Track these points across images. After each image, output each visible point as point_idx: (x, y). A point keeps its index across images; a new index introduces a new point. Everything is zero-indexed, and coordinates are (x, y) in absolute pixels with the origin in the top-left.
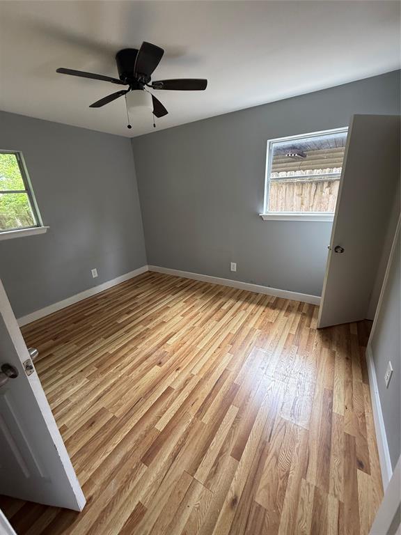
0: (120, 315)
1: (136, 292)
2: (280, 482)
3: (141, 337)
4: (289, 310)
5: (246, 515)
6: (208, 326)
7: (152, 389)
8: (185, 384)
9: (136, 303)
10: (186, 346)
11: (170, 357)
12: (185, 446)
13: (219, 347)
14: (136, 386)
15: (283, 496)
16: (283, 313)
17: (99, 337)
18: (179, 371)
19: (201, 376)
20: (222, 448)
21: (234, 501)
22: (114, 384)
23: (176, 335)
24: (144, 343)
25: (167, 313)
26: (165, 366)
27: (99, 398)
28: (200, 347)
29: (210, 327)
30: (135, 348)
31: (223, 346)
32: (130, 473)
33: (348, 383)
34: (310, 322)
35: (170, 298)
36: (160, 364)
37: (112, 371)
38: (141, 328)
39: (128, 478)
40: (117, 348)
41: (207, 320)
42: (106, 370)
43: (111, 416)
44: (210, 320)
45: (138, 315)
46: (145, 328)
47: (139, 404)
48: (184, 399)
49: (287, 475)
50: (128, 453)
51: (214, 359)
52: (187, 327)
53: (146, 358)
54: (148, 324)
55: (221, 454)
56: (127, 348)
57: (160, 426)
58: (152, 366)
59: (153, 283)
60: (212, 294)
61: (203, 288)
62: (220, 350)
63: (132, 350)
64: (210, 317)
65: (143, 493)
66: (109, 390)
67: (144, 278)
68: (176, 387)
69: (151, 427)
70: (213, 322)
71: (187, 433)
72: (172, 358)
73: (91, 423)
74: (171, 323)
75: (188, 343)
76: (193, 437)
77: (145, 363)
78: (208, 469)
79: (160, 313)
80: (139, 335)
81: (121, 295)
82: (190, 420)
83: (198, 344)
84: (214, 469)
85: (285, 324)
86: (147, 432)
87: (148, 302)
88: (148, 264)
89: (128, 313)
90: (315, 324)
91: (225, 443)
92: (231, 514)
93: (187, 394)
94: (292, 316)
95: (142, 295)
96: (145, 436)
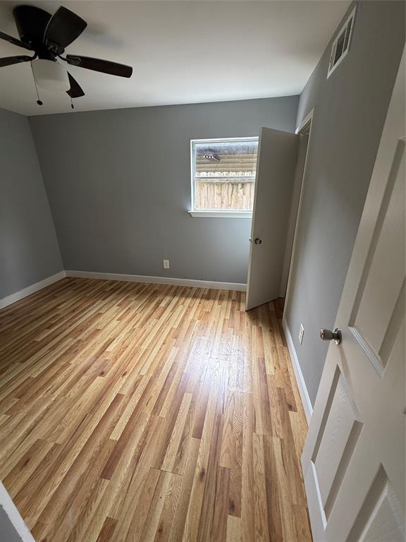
0: (38, 332)
1: (54, 303)
2: (237, 442)
3: (73, 351)
4: (221, 299)
5: (214, 481)
6: (148, 326)
7: (98, 401)
8: (135, 386)
9: (58, 315)
10: (128, 349)
11: (113, 364)
12: (147, 446)
13: (164, 344)
14: (78, 404)
15: (241, 452)
16: (217, 302)
17: (13, 363)
18: (126, 376)
19: (151, 375)
20: (184, 433)
21: (202, 474)
22: (48, 409)
23: (115, 341)
24: (79, 355)
25: (101, 319)
26: (108, 376)
27: (30, 431)
28: (144, 347)
29: (151, 326)
30: (68, 364)
31: (167, 342)
32: (89, 494)
33: (274, 349)
34: (240, 306)
35: (99, 304)
36: (102, 374)
37: (41, 396)
38: (70, 342)
39: (88, 501)
40: (42, 370)
41: (147, 319)
42: (32, 398)
43: (52, 445)
44: (150, 320)
45: (64, 328)
46: (76, 341)
47: (86, 421)
48: (137, 401)
49: (242, 435)
50: (82, 476)
51: (161, 355)
52: (126, 331)
53: (84, 371)
54: (79, 335)
55: (183, 439)
56: (55, 367)
57: (116, 436)
58: (94, 378)
59: (75, 290)
60: (146, 294)
61: (136, 289)
62: (165, 346)
63: (64, 367)
64: (149, 316)
65: (110, 507)
66: (42, 418)
67: (61, 286)
68: (125, 392)
69: (106, 440)
70: (153, 321)
71: (147, 432)
72: (116, 365)
73: (25, 462)
74: (106, 329)
75: (130, 346)
76: (154, 434)
77: (84, 378)
78: (174, 457)
79: (91, 321)
80: (70, 349)
81: (34, 309)
82: (148, 419)
83: (141, 344)
84: (179, 455)
85: (219, 311)
86: (101, 447)
87: (74, 311)
88: (65, 269)
89: (49, 328)
90: (243, 307)
91: (185, 427)
92: (202, 486)
93: (140, 395)
94: (225, 303)
95: (63, 305)
96: (100, 452)
